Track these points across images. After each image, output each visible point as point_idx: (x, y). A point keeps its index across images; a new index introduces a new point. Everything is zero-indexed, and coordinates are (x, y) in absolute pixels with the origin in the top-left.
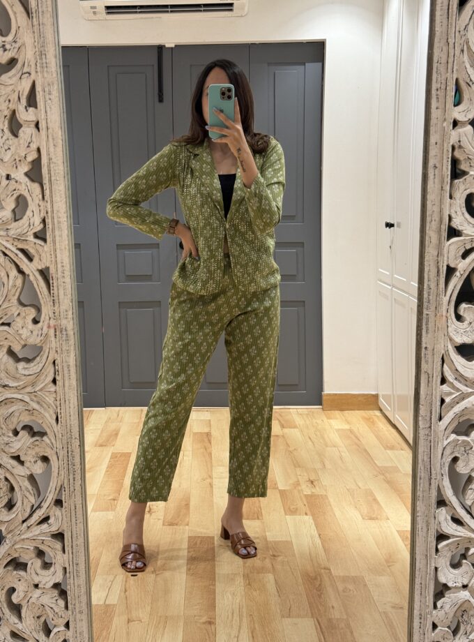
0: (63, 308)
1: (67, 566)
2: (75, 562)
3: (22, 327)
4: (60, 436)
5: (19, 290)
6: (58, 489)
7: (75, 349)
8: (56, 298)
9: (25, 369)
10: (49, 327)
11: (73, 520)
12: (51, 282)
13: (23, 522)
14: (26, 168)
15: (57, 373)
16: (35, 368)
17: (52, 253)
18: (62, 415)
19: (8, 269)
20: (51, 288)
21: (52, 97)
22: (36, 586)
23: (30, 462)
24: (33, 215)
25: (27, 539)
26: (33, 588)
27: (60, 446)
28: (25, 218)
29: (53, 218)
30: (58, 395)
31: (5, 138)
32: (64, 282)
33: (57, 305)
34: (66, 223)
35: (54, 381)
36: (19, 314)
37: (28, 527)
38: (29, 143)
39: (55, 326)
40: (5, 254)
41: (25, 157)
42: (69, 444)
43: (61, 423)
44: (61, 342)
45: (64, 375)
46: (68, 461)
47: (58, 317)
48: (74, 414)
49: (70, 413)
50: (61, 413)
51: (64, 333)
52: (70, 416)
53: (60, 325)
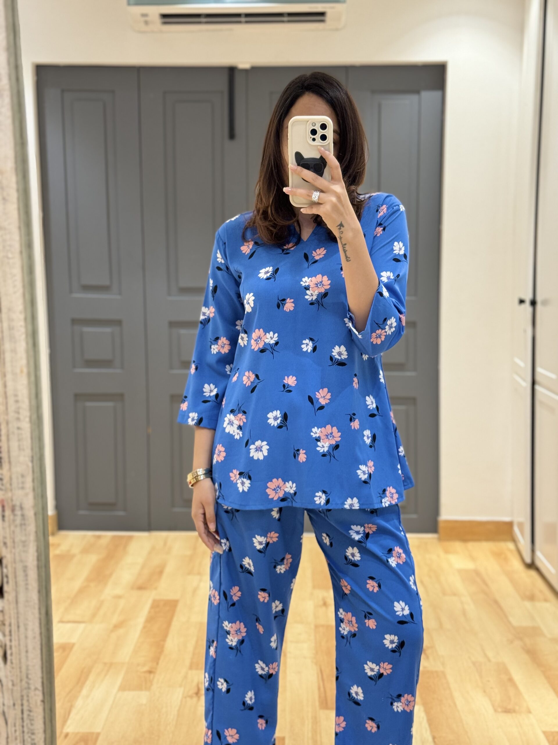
0: (18, 469)
4: (10, 684)
15: (5, 580)
18: (14, 648)
27: (9, 702)
30: (7, 617)
32: (19, 428)
34: (23, 330)
42: (25, 698)
43: (12, 663)
44: (12, 528)
45: (16, 583)
46: (23, 727)
47: (8, 486)
48: (34, 648)
49: (26, 647)
50: (11, 647)
51: (18, 512)
52: (27, 652)
53: (12, 500)
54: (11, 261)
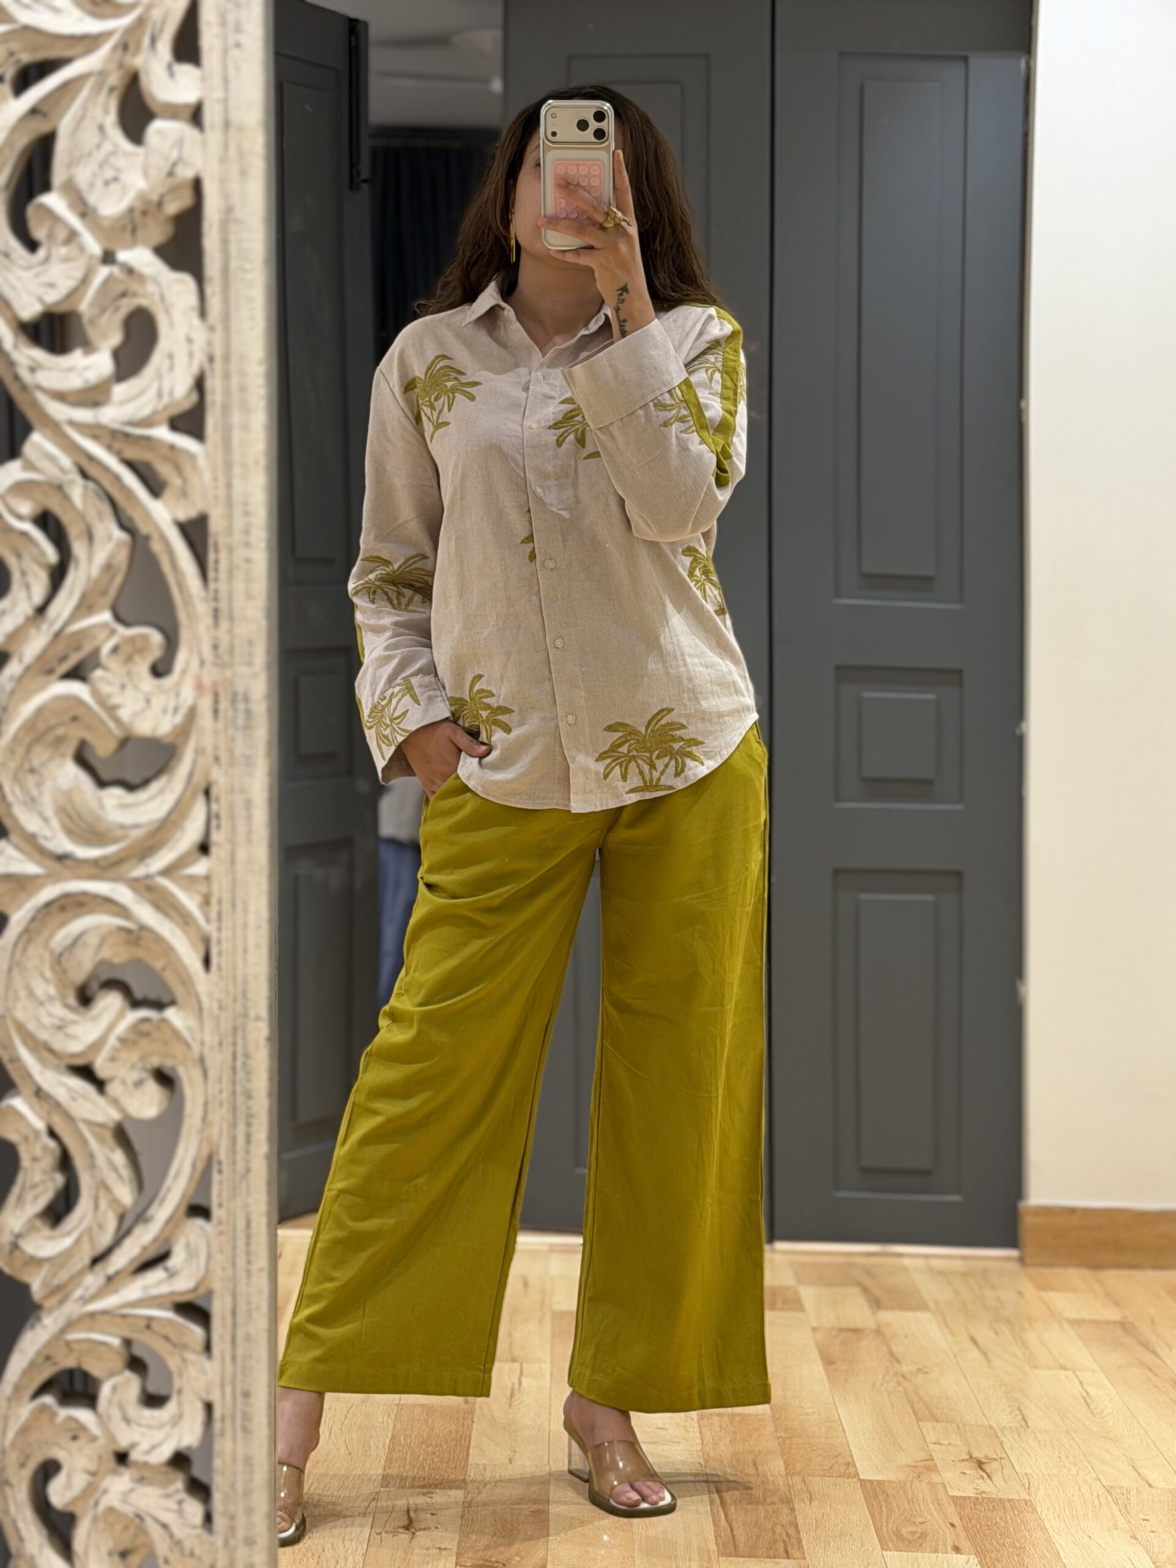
0: (241, 632)
1: (216, 1398)
2: (239, 1387)
3: (123, 687)
4: (215, 1010)
5: (119, 579)
6: (200, 1166)
7: (269, 755)
8: (223, 605)
9: (123, 806)
10: (199, 687)
11: (241, 1261)
12: (211, 556)
13: (96, 1261)
14: (159, 232)
15: (214, 823)
16: (152, 806)
17: (220, 474)
18: (224, 946)
19: (92, 516)
20: (211, 574)
21: (243, 39)
22: (122, 1458)
23: (124, 1083)
24: (172, 368)
25: (105, 1312)
26: (111, 1462)
27: (210, 1038)
28: (149, 372)
29: (227, 376)
30: (215, 887)
31: (107, 147)
32: (248, 560)
33: (224, 624)
35: (204, 848)
36: (115, 650)
37: (110, 1279)
38: (174, 165)
39: (215, 685)
40: (84, 475)
41: (160, 204)
42: (240, 1033)
43: (220, 969)
44: (231, 731)
45: (234, 830)
46: (234, 1083)
47: (226, 658)
48: (257, 946)
49: (245, 941)
50: (219, 941)
51: (241, 706)
52: (245, 950)
53: (231, 683)
54: (249, 276)
